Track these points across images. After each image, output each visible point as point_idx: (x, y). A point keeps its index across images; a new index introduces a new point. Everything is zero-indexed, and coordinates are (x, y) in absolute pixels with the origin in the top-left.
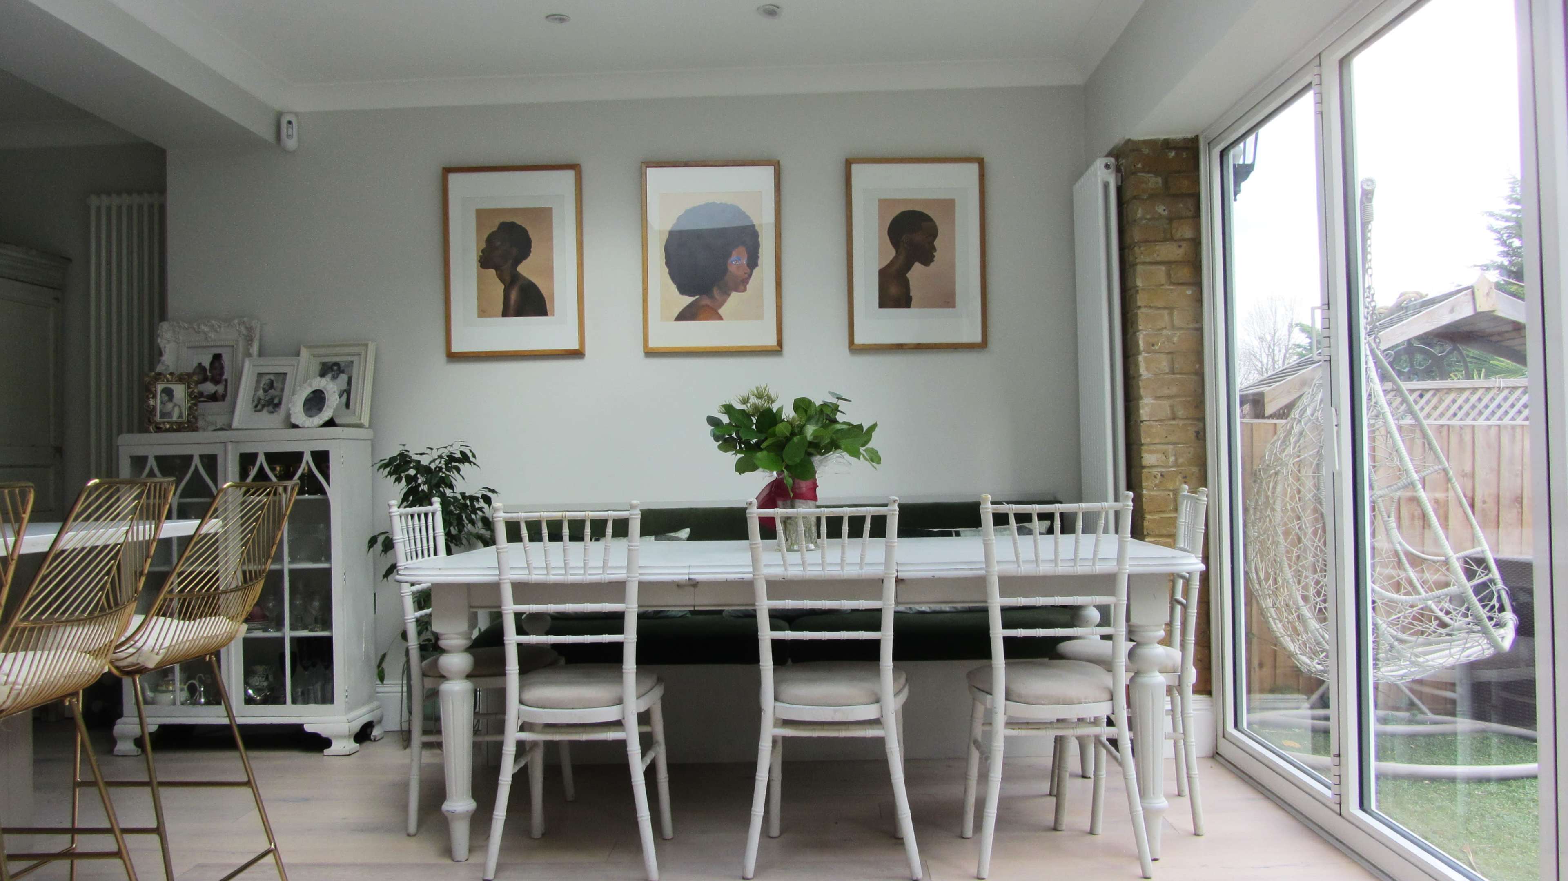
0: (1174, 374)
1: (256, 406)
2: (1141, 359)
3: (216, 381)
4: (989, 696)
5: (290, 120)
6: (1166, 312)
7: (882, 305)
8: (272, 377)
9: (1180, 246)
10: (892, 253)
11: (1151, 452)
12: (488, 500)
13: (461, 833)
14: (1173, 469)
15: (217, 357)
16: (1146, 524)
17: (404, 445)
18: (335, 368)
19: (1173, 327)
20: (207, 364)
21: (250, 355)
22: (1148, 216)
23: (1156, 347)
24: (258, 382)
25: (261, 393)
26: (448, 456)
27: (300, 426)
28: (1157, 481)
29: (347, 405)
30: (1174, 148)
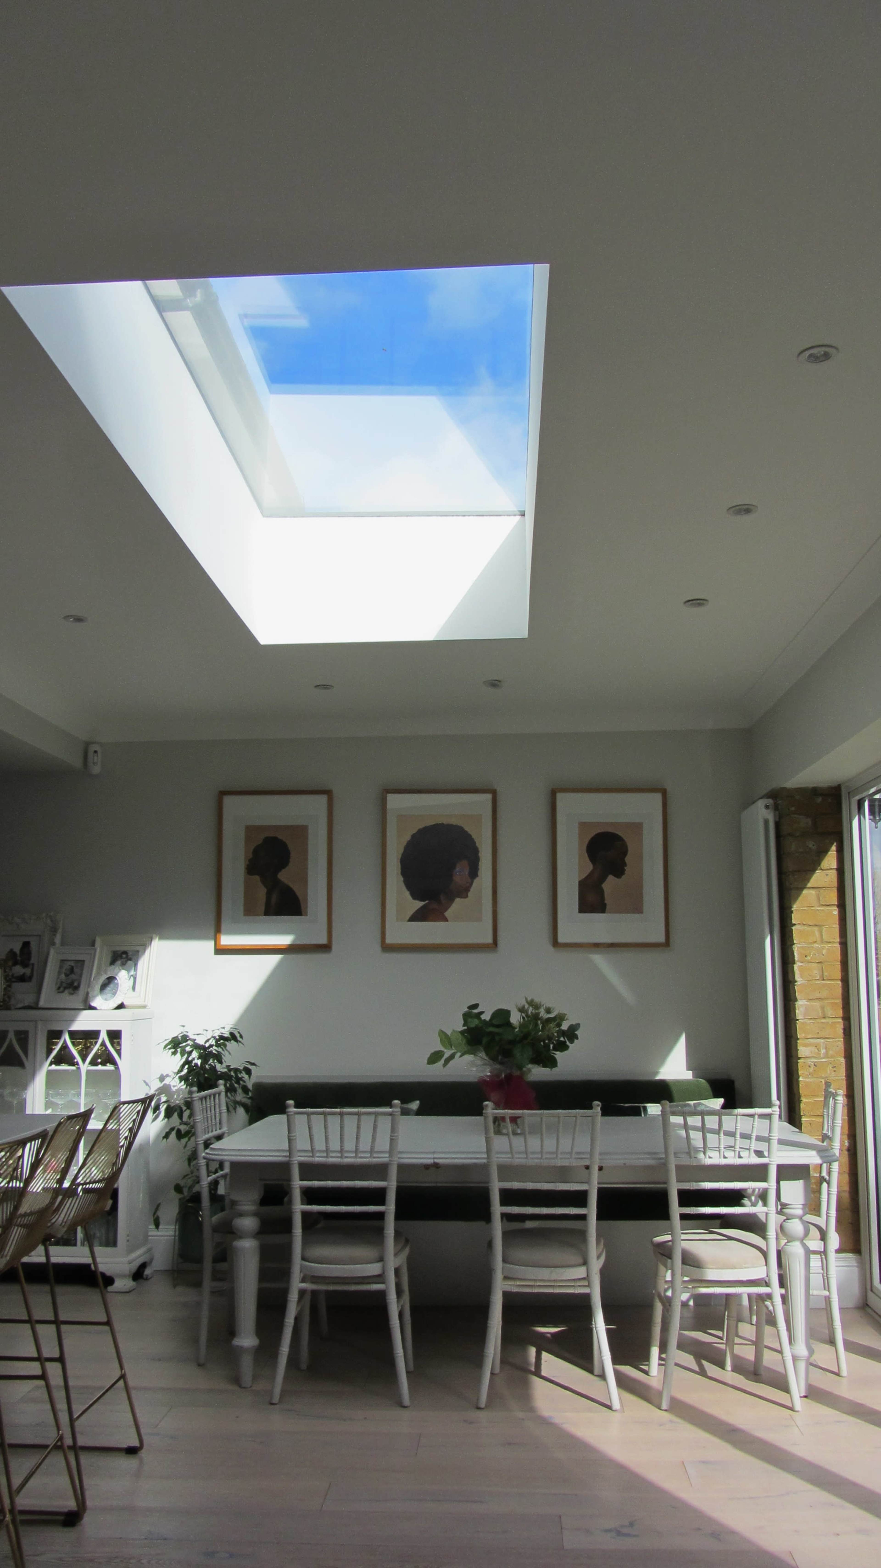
0: (823, 980)
1: (59, 988)
2: (796, 967)
3: (25, 965)
4: (669, 1261)
5: (96, 750)
6: (816, 929)
7: (581, 911)
8: (72, 964)
9: (827, 875)
10: (590, 867)
11: (805, 1045)
12: (248, 1071)
13: (247, 1364)
14: (824, 1060)
15: (26, 945)
16: (802, 1105)
17: (184, 1026)
18: (124, 956)
19: (822, 942)
20: (17, 950)
21: (54, 944)
22: (801, 850)
23: (809, 958)
24: (61, 967)
25: (63, 976)
26: (219, 1036)
27: (98, 1008)
28: (811, 1070)
29: (134, 988)
30: (821, 795)
